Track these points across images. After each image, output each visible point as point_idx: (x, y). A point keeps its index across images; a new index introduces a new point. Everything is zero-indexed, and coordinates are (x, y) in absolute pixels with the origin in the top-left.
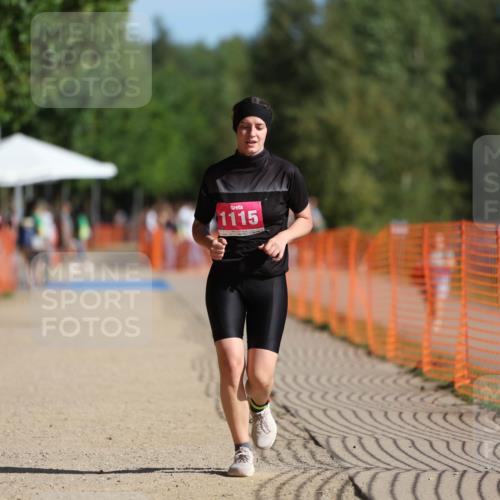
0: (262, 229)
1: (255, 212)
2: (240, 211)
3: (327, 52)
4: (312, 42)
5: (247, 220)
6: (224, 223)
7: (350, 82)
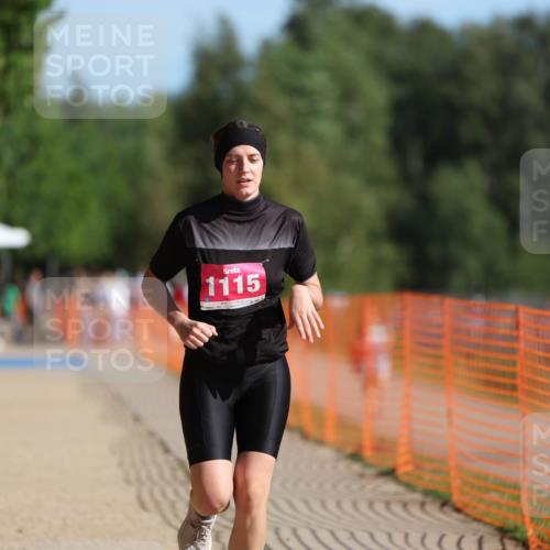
0: (263, 297)
1: (257, 276)
2: (235, 276)
5: (245, 286)
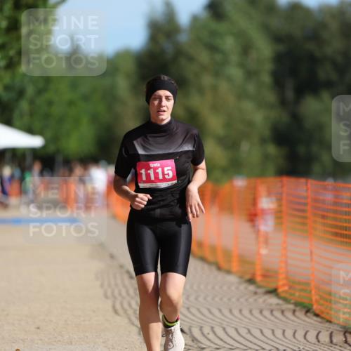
0: (176, 181)
1: (170, 168)
2: (157, 168)
3: (191, 59)
4: (179, 53)
5: (164, 174)
6: (144, 178)
7: (207, 80)
